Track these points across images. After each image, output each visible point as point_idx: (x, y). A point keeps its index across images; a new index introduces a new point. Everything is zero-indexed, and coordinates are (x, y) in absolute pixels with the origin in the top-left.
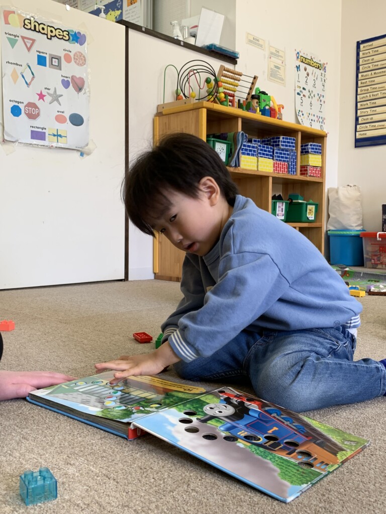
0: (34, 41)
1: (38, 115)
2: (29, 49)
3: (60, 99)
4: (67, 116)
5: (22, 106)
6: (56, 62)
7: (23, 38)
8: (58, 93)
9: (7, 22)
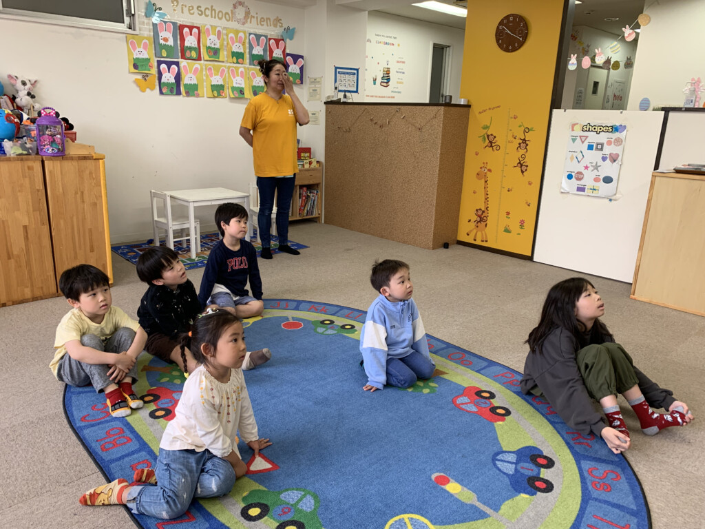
0: (587, 137)
1: (582, 178)
2: (583, 142)
3: (599, 168)
4: (601, 178)
5: (573, 174)
6: (600, 147)
7: (580, 137)
8: (598, 165)
9: (573, 130)
